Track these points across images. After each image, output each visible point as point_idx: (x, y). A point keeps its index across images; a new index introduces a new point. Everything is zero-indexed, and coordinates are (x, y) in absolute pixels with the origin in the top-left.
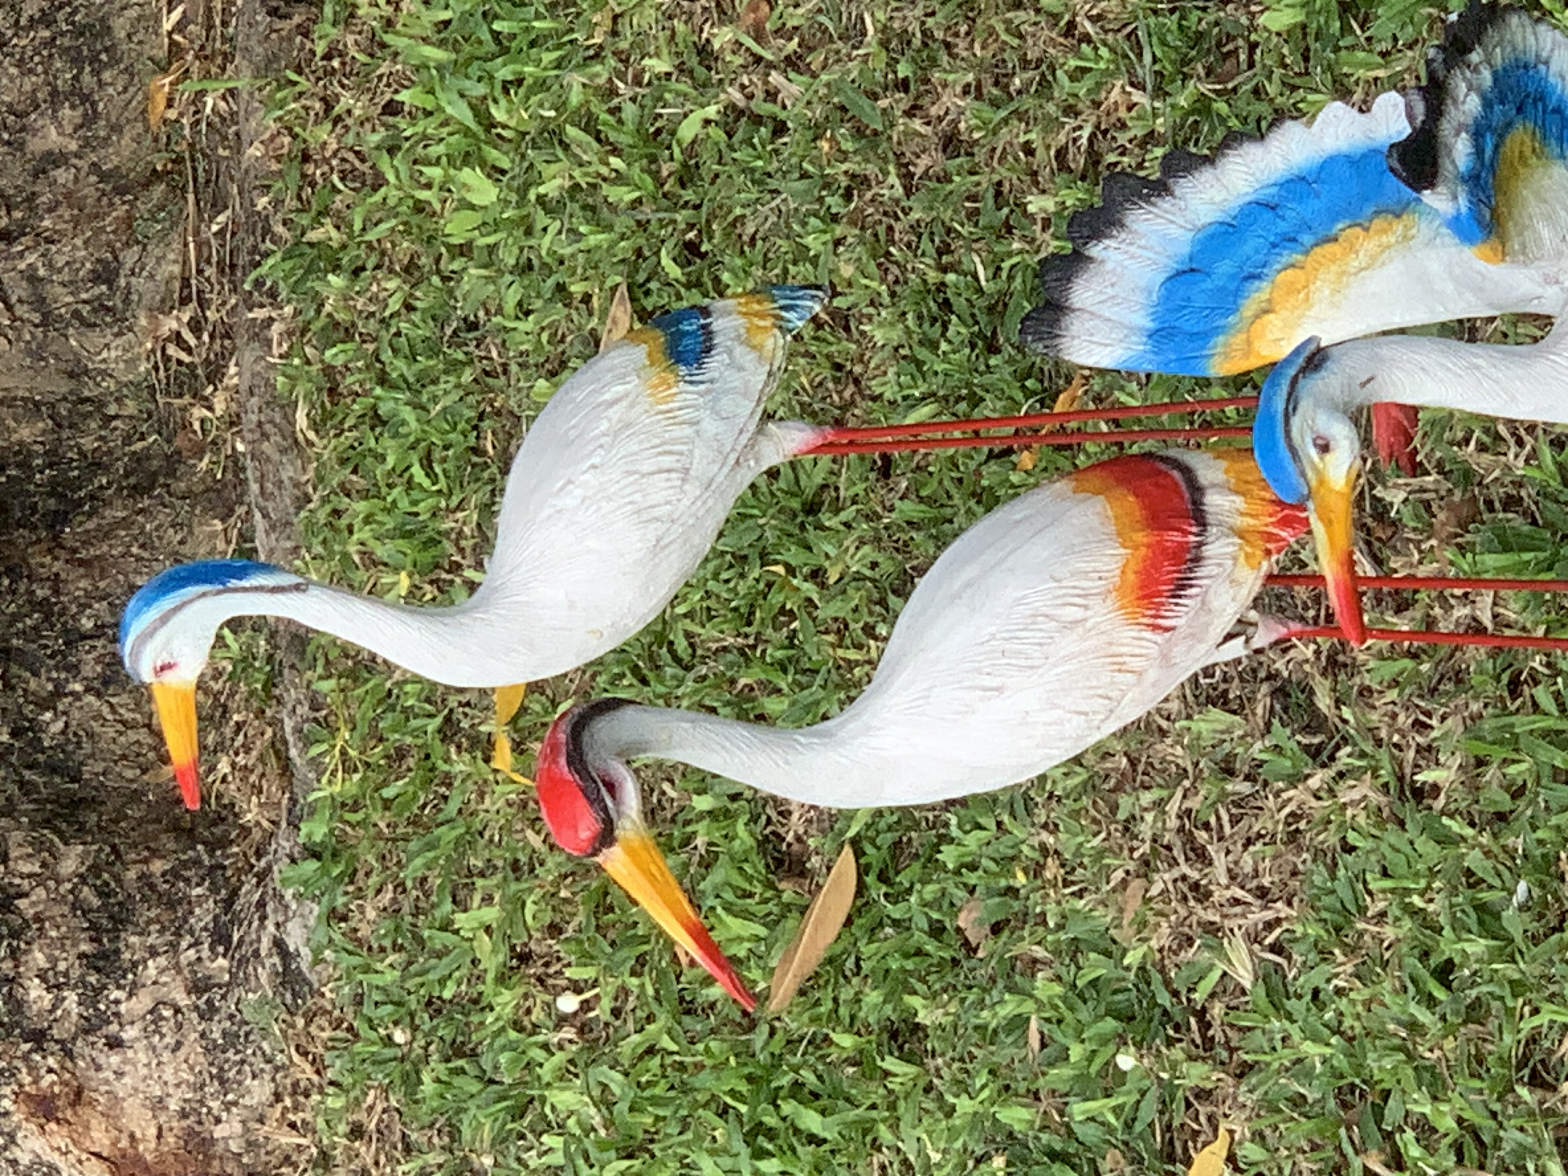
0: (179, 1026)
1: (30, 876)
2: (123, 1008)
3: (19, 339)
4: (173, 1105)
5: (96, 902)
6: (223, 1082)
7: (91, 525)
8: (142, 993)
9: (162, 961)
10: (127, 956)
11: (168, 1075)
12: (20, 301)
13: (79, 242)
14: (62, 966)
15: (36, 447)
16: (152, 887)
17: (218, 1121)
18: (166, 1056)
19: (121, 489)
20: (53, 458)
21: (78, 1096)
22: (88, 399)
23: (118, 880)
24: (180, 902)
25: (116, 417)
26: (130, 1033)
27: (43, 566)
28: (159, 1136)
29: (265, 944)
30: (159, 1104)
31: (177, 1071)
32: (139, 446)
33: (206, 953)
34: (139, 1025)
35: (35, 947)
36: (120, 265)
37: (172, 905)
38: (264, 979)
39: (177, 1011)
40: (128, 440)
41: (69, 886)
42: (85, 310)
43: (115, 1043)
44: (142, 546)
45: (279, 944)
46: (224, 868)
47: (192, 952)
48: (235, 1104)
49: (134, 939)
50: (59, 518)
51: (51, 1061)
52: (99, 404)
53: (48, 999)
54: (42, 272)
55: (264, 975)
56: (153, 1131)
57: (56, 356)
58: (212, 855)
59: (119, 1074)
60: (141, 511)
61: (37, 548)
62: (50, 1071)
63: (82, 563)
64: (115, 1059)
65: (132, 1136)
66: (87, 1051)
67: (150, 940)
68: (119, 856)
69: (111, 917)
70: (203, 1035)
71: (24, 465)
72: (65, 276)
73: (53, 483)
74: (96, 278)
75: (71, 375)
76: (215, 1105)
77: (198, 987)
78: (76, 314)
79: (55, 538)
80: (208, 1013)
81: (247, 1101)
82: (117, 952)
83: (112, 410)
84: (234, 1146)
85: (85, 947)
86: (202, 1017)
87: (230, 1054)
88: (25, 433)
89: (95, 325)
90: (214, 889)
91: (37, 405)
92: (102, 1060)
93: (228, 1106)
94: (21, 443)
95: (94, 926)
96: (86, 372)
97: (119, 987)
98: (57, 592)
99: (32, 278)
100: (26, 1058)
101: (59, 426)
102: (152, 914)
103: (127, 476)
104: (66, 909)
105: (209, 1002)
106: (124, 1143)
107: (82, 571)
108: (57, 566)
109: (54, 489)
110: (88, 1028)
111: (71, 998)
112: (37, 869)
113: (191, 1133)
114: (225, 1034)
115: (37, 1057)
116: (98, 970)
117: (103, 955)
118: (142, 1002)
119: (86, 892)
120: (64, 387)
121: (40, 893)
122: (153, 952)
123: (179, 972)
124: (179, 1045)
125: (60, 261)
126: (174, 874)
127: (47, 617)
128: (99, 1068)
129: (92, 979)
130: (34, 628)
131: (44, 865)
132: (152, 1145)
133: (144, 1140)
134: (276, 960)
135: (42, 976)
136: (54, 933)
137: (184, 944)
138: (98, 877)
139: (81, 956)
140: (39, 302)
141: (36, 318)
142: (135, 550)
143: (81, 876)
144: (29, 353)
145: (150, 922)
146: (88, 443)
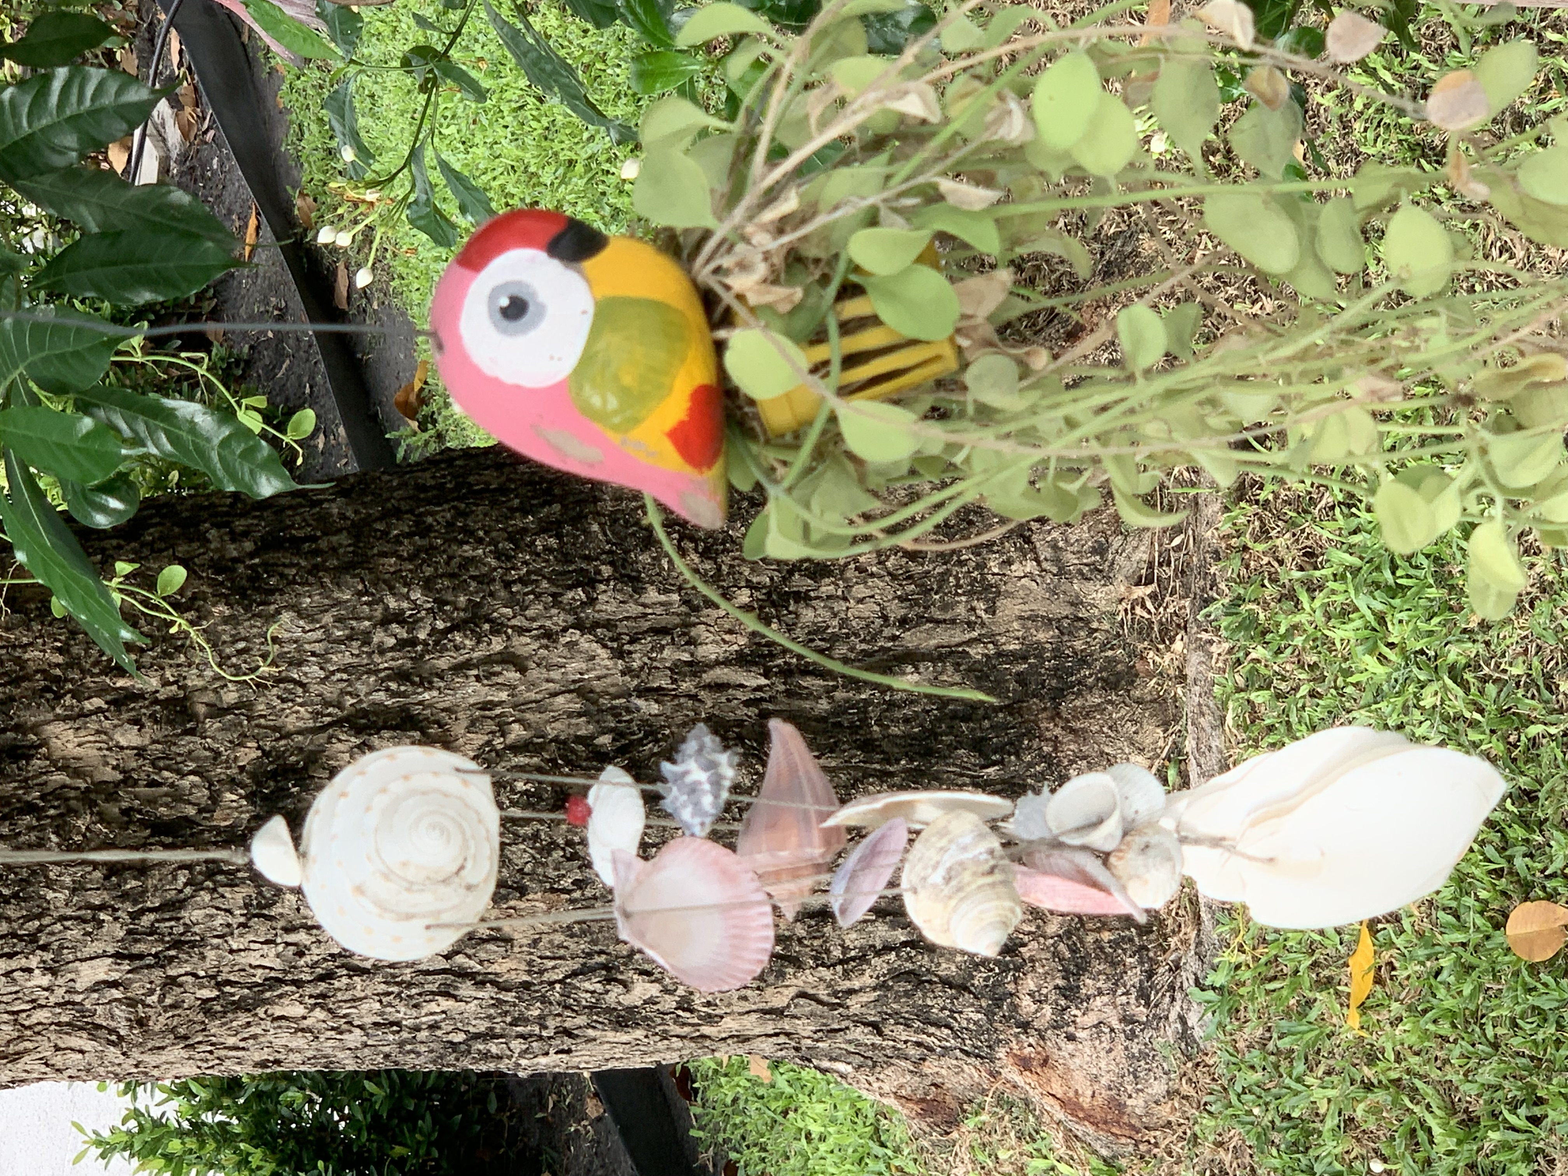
0: (1113, 1040)
1: (1029, 933)
2: (1078, 1020)
3: (1044, 582)
4: (1104, 1081)
5: (1068, 955)
6: (1136, 1077)
7: (1078, 703)
8: (1090, 1014)
9: (1105, 999)
10: (1084, 991)
11: (1103, 1064)
12: (1046, 559)
13: (1085, 528)
14: (1044, 991)
15: (1048, 646)
16: (1102, 949)
17: (1130, 1097)
18: (1103, 1054)
19: (1098, 679)
20: (1058, 653)
21: (1045, 1062)
22: (1081, 619)
23: (1081, 942)
24: (1118, 963)
25: (1096, 630)
26: (1080, 1034)
27: (1047, 729)
28: (1093, 1096)
29: (1173, 1016)
30: (1096, 1079)
31: (1108, 1064)
32: (1110, 653)
33: (1133, 1001)
34: (1087, 1032)
35: (1029, 976)
36: (1110, 545)
37: (1114, 964)
38: (1169, 1033)
39: (1112, 1030)
40: (1103, 647)
41: (1051, 941)
42: (1086, 570)
43: (1071, 1038)
44: (1110, 728)
45: (1182, 1019)
46: (1148, 950)
47: (1124, 998)
48: (1142, 1091)
49: (1089, 982)
50: (1058, 695)
51: (1031, 1040)
52: (1087, 622)
53: (1034, 1007)
54: (1061, 544)
55: (1169, 1032)
56: (1089, 1093)
57: (1065, 593)
58: (1141, 939)
59: (1072, 1056)
60: (1110, 702)
61: (1044, 715)
62: (1030, 1045)
63: (1073, 731)
64: (1071, 1046)
65: (1076, 1092)
66: (1054, 1038)
67: (1099, 984)
68: (1083, 925)
69: (1076, 966)
70: (1126, 1048)
71: (1040, 657)
72: (1075, 548)
73: (1056, 669)
74: (1094, 551)
75: (1072, 604)
76: (1129, 1088)
77: (1125, 1019)
78: (1080, 572)
79: (1056, 708)
80: (1131, 1036)
81: (1150, 1091)
82: (1078, 987)
83: (1095, 625)
84: (1138, 1111)
85: (1061, 982)
86: (1127, 1038)
87: (1142, 1063)
88: (1042, 636)
89: (1090, 579)
90: (1141, 962)
91: (1050, 620)
92: (1062, 1045)
93: (1138, 1091)
94: (1038, 643)
95: (1065, 970)
96: (1082, 603)
97: (1077, 1008)
98: (1056, 749)
99: (1055, 547)
100: (1016, 1036)
101: (1062, 633)
102: (1101, 967)
103: (1100, 671)
104: (1049, 955)
105: (1132, 1031)
106: (1071, 1094)
107: (1071, 737)
108: (1058, 731)
109: (1056, 672)
110: (1056, 1026)
111: (1047, 1010)
112: (1033, 929)
113: (1112, 1099)
114: (1140, 1051)
115: (1023, 1037)
116: (1066, 998)
117: (1071, 989)
118: (1091, 1019)
119: (1062, 947)
120: (1067, 611)
121: (1034, 945)
122: (1100, 993)
123: (1115, 1007)
124: (1110, 1050)
125: (1073, 538)
126: (1115, 944)
127: (1050, 765)
128: (1060, 1049)
129: (1063, 1002)
130: (1042, 773)
131: (1038, 927)
132: (1089, 1100)
133: (1083, 1095)
134: (1179, 1026)
135: (1031, 995)
136: (1041, 970)
137: (1119, 992)
138: (1069, 938)
139: (1057, 987)
140: (1057, 561)
141: (1055, 570)
142: (1105, 729)
143: (1059, 936)
144: (1048, 590)
145: (1100, 973)
146: (1078, 645)
